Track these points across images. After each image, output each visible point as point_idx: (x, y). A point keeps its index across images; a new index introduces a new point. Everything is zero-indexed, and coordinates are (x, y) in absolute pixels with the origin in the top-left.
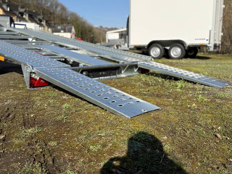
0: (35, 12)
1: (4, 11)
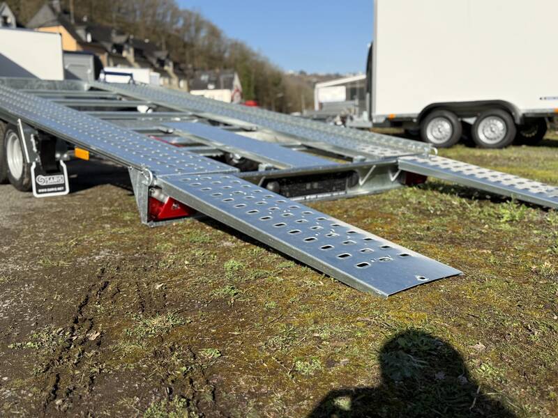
0: (149, 43)
1: (80, 43)
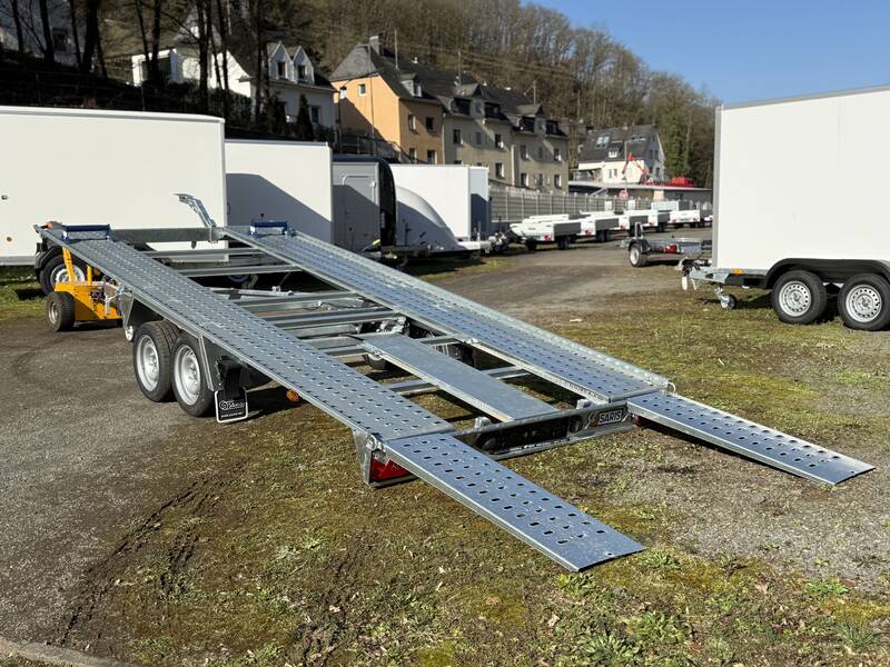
0: (511, 92)
1: (405, 100)
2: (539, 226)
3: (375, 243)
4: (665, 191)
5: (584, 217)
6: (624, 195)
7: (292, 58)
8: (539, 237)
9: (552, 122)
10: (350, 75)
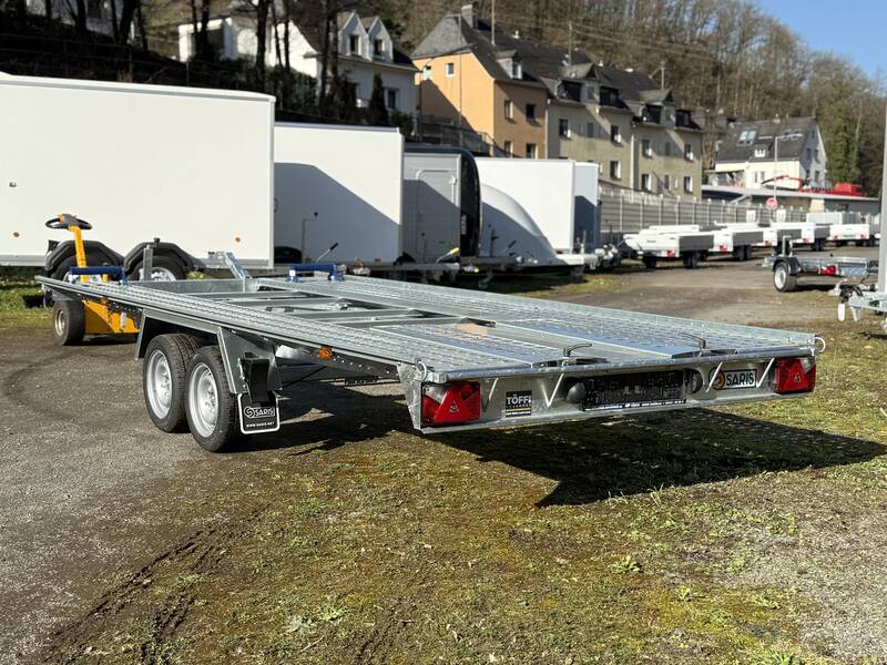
0: (633, 75)
1: (502, 82)
2: (662, 239)
3: (452, 252)
4: (826, 200)
5: (719, 228)
6: (771, 204)
7: (367, 30)
8: (660, 251)
9: (685, 112)
10: (436, 51)
